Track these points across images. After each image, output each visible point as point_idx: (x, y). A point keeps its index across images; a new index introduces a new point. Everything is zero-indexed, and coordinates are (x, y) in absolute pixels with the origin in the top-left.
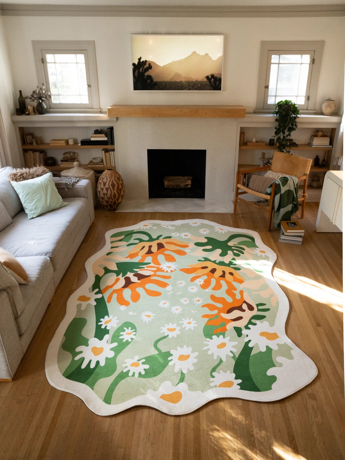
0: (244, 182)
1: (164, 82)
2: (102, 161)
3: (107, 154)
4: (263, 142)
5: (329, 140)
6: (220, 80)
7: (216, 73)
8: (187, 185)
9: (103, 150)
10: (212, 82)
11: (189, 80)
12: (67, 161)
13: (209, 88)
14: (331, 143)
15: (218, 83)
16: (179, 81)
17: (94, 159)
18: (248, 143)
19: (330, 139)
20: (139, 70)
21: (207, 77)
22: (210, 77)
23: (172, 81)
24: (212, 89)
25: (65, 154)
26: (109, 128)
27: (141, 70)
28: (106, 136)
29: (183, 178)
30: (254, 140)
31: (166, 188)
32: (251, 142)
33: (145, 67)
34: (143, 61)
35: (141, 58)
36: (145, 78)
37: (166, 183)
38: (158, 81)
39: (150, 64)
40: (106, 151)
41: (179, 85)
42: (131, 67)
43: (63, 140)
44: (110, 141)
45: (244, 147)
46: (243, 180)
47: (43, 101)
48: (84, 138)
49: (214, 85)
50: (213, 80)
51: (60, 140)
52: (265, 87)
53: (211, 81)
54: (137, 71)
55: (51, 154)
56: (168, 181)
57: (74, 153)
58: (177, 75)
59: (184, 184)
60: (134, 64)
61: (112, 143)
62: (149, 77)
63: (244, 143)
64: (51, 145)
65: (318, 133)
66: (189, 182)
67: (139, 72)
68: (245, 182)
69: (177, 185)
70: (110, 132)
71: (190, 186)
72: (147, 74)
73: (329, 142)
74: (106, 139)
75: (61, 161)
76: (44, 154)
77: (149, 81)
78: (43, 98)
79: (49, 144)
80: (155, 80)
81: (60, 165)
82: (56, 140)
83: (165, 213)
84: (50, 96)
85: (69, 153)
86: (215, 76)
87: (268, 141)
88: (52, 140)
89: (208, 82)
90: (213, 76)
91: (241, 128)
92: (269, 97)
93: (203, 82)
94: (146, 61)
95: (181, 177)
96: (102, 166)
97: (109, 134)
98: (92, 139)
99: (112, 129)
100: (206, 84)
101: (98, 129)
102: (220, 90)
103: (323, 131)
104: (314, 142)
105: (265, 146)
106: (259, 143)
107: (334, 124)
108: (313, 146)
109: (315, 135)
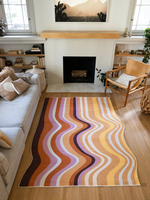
1: (73, 17)
2: (38, 63)
3: (40, 59)
4: (128, 52)
6: (105, 16)
7: (104, 11)
8: (84, 75)
9: (38, 57)
11: (88, 16)
12: (18, 63)
13: (99, 20)
15: (104, 17)
16: (82, 16)
17: (33, 62)
18: (119, 53)
20: (58, 9)
21: (98, 14)
22: (100, 14)
23: (77, 16)
24: (101, 21)
25: (17, 59)
26: (41, 44)
27: (60, 10)
28: (40, 49)
29: (82, 71)
30: (123, 51)
31: (73, 77)
32: (121, 52)
33: (62, 7)
34: (61, 4)
35: (60, 2)
36: (62, 14)
37: (73, 74)
38: (70, 16)
39: (65, 6)
40: (40, 57)
41: (82, 19)
42: (54, 8)
43: (16, 51)
44: (42, 52)
45: (117, 55)
46: (115, 73)
47: (2, 28)
48: (27, 50)
49: (102, 19)
50: (101, 16)
51: (14, 51)
52: (131, 20)
54: (57, 10)
55: (9, 59)
56: (74, 73)
57: (22, 58)
58: (81, 12)
59: (82, 75)
60: (55, 6)
61: (43, 53)
62: (65, 14)
63: (117, 53)
64: (8, 54)
66: (85, 74)
67: (58, 11)
69: (79, 76)
70: (42, 46)
71: (86, 76)
72: (63, 12)
74: (39, 51)
75: (15, 63)
76: (5, 59)
77: (64, 16)
78: (2, 27)
79: (7, 53)
80: (68, 16)
81: (14, 65)
82: (11, 51)
83: (73, 93)
84: (7, 25)
85: (19, 58)
86: (103, 13)
87: (130, 51)
88: (9, 51)
89: (99, 17)
90: (101, 13)
91: (116, 44)
92: (133, 26)
93: (96, 17)
94: (63, 4)
95: (81, 71)
96: (38, 66)
97: (41, 48)
98: (32, 51)
99: (43, 45)
100: (97, 18)
101: (35, 45)
102: (105, 22)
105: (128, 55)
106: (125, 53)
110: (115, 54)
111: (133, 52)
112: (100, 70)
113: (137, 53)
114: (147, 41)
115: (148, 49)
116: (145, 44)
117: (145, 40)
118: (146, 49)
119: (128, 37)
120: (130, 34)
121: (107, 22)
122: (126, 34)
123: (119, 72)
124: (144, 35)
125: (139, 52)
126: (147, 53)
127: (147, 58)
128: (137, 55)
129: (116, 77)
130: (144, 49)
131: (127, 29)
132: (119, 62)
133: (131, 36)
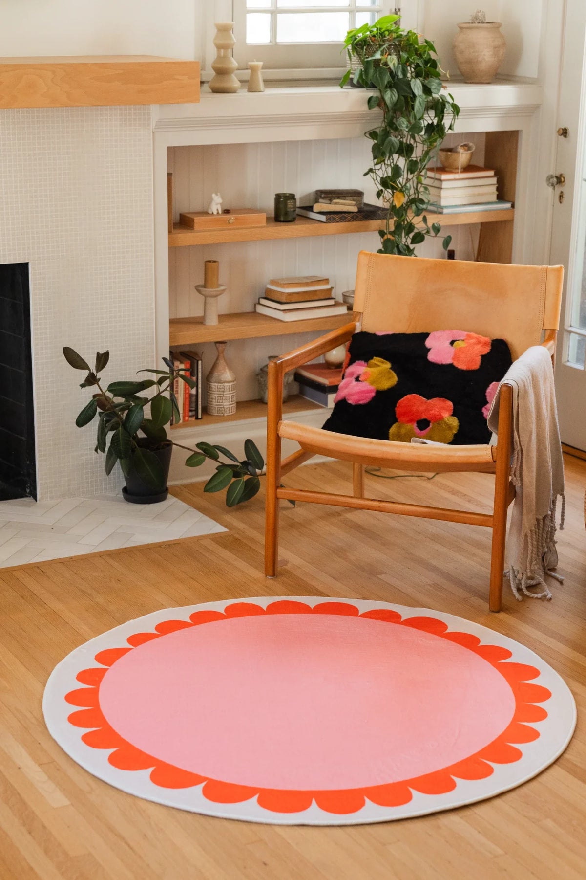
0: (191, 395)
4: (254, 209)
5: (494, 181)
14: (504, 193)
18: (198, 220)
19: (496, 175)
30: (216, 207)
32: (206, 213)
45: (185, 238)
65: (454, 156)
68: (197, 395)
73: (493, 189)
87: (270, 204)
103: (471, 144)
104: (443, 193)
105: (264, 227)
106: (236, 219)
107: (509, 113)
108: (445, 211)
109: (439, 165)
110: (170, 232)
111: (290, 204)
112: (103, 359)
113: (317, 207)
114: (376, 110)
115: (396, 171)
116: (373, 135)
117: (365, 107)
118: (384, 171)
119: (243, 94)
120: (253, 69)
122: (222, 72)
123: (214, 379)
124: (349, 73)
125: (336, 203)
126: (400, 200)
127: (405, 240)
128: (329, 221)
129: (200, 416)
130: (371, 170)
131: (224, 30)
132: (199, 291)
133: (261, 85)
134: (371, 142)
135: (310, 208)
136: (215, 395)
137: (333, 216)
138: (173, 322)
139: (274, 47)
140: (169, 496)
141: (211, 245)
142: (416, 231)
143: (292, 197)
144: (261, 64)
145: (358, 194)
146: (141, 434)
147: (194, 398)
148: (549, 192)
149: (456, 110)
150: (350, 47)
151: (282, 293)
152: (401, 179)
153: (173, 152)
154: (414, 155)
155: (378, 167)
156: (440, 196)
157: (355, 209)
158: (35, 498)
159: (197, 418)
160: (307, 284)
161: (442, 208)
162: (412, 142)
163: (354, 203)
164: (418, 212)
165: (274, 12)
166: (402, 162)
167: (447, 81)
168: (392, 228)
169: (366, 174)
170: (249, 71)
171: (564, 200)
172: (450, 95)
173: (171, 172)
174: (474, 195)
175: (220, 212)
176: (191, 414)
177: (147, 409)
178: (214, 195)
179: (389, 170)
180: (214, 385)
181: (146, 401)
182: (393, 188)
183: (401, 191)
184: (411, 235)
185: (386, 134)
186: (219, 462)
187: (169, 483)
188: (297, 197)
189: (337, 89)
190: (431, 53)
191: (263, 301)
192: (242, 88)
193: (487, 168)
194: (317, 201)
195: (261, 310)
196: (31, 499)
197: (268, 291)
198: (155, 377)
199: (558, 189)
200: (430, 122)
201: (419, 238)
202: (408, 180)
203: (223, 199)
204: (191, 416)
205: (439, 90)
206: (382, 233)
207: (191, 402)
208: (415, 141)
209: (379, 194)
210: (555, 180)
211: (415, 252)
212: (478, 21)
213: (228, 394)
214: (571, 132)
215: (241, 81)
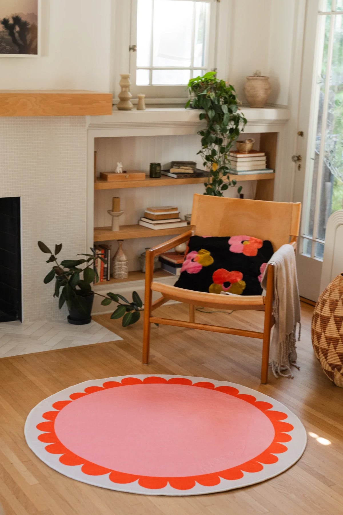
0: (104, 268)
4: (139, 172)
5: (264, 158)
6: (34, 29)
7: (25, 13)
10: (17, 35)
13: (8, 47)
14: (269, 165)
15: (29, 37)
18: (109, 176)
19: (266, 155)
21: (5, 22)
22: (11, 22)
24: (18, 50)
30: (119, 169)
32: (114, 172)
45: (103, 185)
49: (20, 42)
50: (17, 29)
52: (130, 49)
53: (15, 31)
63: (101, 175)
65: (244, 145)
68: (107, 268)
73: (264, 162)
86: (23, 19)
87: (148, 168)
89: (7, 33)
90: (17, 19)
92: (138, 71)
100: (2, 38)
102: (36, 53)
103: (253, 139)
104: (238, 164)
105: (144, 180)
106: (130, 176)
107: (273, 123)
108: (239, 173)
109: (236, 150)
110: (95, 182)
111: (158, 168)
112: (58, 248)
113: (172, 170)
114: (204, 120)
115: (214, 152)
116: (202, 133)
117: (198, 119)
118: (207, 152)
119: (134, 111)
120: (140, 98)
121: (44, 55)
122: (123, 99)
123: (116, 260)
124: (190, 101)
125: (182, 169)
126: (216, 168)
127: (218, 188)
128: (178, 177)
129: (109, 279)
130: (200, 152)
131: (125, 78)
132: (109, 213)
133: (144, 106)
134: (201, 137)
135: (168, 171)
136: (117, 268)
137: (180, 175)
138: (96, 229)
139: (151, 87)
140: (92, 321)
141: (116, 189)
142: (224, 183)
143: (159, 165)
144: (144, 95)
145: (193, 164)
146: (78, 288)
147: (106, 270)
148: (293, 165)
149: (245, 121)
150: (190, 88)
151: (153, 215)
152: (216, 157)
153: (97, 140)
154: (223, 144)
155: (204, 150)
156: (236, 166)
157: (192, 172)
158: (21, 321)
159: (107, 280)
160: (166, 210)
161: (237, 172)
162: (222, 137)
163: (191, 168)
164: (225, 174)
165: (151, 69)
166: (217, 148)
167: (240, 106)
168: (211, 182)
169: (198, 154)
170: (138, 99)
171: (301, 169)
172: (242, 113)
173: (96, 151)
174: (254, 165)
175: (121, 172)
176: (104, 277)
177: (81, 275)
178: (118, 163)
179: (210, 152)
180: (117, 263)
181: (81, 270)
182: (212, 161)
183: (216, 163)
184: (221, 186)
185: (209, 133)
186: (119, 303)
187: (92, 314)
188: (162, 165)
189: (183, 110)
190: (233, 91)
191: (143, 219)
192: (134, 108)
193: (261, 151)
194: (172, 167)
195: (142, 223)
196: (18, 322)
197: (146, 214)
198: (86, 258)
199: (298, 163)
200: (232, 127)
201: (225, 187)
202: (220, 157)
203: (123, 164)
204: (104, 279)
205: (236, 111)
206: (206, 185)
207: (104, 271)
208: (224, 137)
209: (205, 164)
210: (296, 158)
211: (223, 195)
212: (257, 76)
213: (124, 267)
214: (305, 134)
215: (134, 104)
